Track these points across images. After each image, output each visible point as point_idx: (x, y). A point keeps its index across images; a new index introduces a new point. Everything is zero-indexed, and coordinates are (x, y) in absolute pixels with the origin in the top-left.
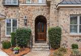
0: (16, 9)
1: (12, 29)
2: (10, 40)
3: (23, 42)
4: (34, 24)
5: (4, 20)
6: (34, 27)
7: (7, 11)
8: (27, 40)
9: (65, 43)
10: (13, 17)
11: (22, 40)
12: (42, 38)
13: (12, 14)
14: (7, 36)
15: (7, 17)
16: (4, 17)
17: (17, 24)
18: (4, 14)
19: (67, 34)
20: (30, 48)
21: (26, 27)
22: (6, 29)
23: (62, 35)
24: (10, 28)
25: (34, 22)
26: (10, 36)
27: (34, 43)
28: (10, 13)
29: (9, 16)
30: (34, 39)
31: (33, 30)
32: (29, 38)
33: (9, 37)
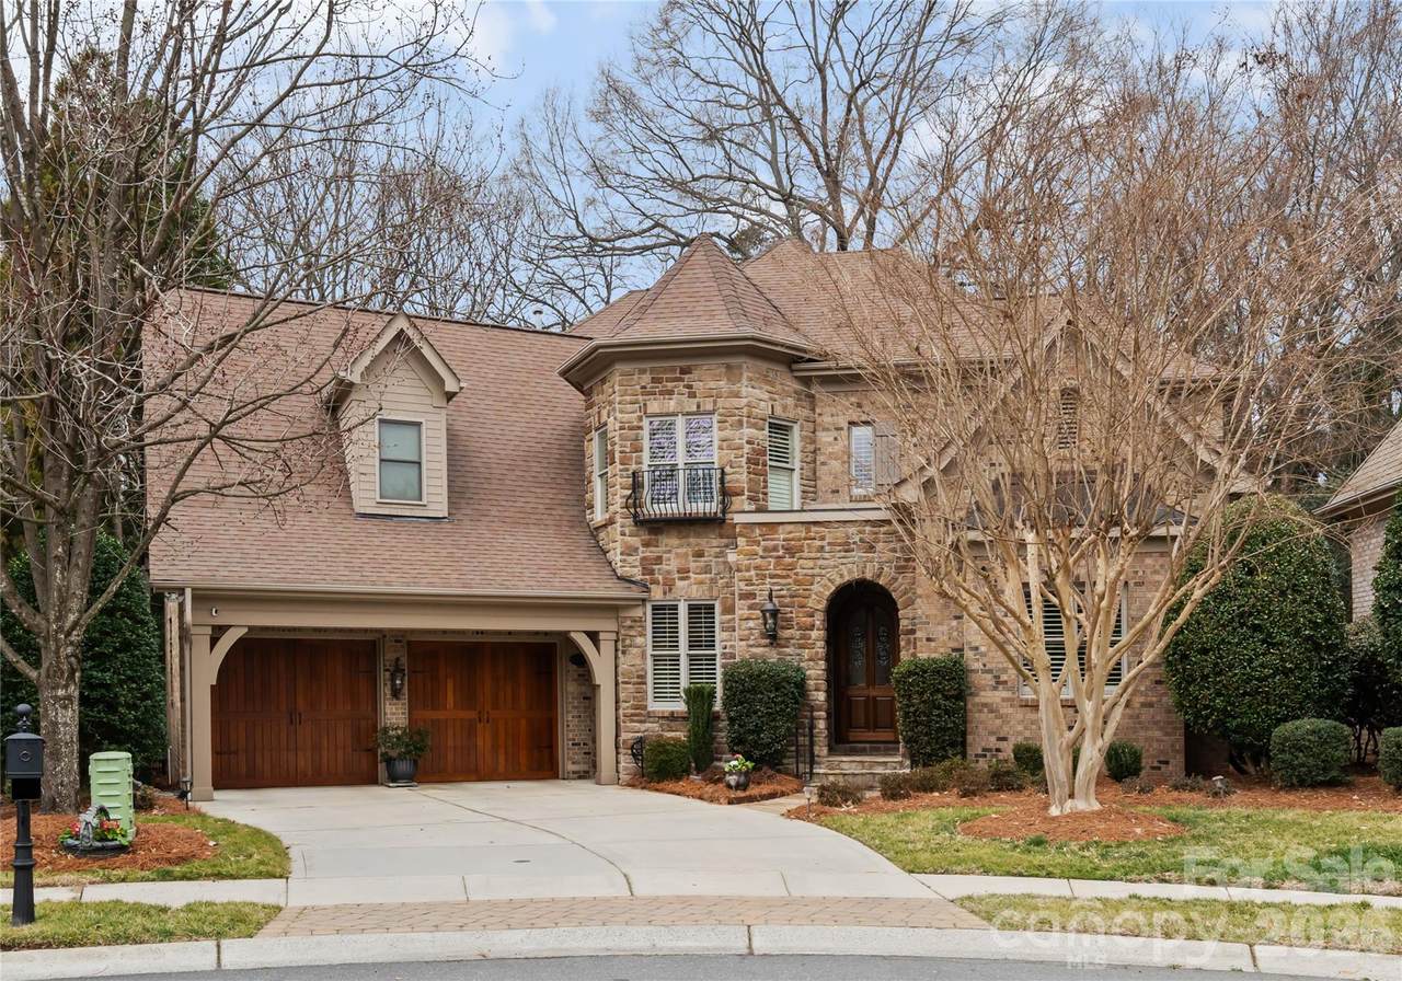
0: (711, 543)
1: (684, 663)
2: (680, 734)
3: (765, 737)
4: (818, 635)
5: (638, 613)
6: (820, 648)
7: (651, 553)
8: (783, 726)
9: (992, 742)
10: (687, 592)
11: (758, 730)
12: (876, 727)
13: (684, 572)
14: (655, 707)
15: (657, 593)
16: (635, 593)
17: (719, 635)
18: (637, 573)
19: (1003, 693)
20: (798, 776)
21: (773, 656)
22: (650, 662)
23: (973, 702)
24: (676, 659)
25: (819, 619)
26: (680, 707)
27: (821, 750)
28: (672, 564)
29: (669, 586)
30: (822, 725)
31: (816, 672)
32: (794, 718)
33: (672, 717)
